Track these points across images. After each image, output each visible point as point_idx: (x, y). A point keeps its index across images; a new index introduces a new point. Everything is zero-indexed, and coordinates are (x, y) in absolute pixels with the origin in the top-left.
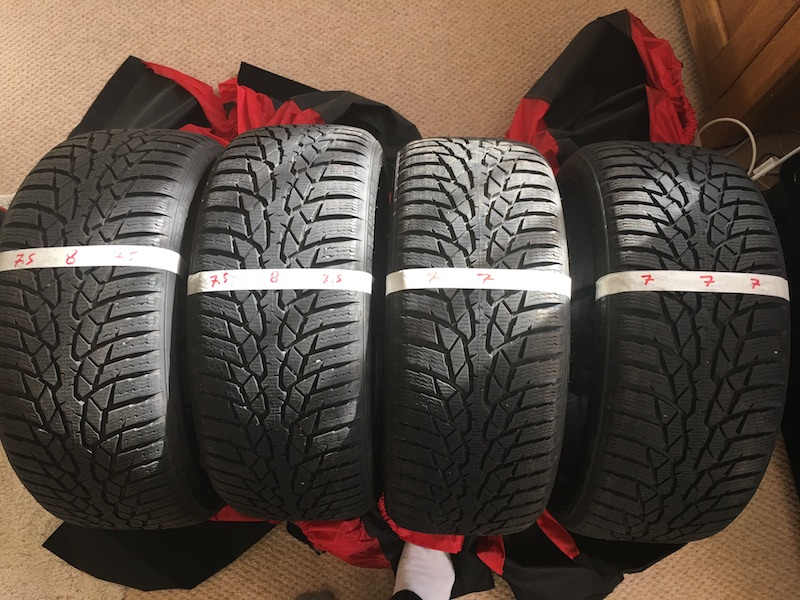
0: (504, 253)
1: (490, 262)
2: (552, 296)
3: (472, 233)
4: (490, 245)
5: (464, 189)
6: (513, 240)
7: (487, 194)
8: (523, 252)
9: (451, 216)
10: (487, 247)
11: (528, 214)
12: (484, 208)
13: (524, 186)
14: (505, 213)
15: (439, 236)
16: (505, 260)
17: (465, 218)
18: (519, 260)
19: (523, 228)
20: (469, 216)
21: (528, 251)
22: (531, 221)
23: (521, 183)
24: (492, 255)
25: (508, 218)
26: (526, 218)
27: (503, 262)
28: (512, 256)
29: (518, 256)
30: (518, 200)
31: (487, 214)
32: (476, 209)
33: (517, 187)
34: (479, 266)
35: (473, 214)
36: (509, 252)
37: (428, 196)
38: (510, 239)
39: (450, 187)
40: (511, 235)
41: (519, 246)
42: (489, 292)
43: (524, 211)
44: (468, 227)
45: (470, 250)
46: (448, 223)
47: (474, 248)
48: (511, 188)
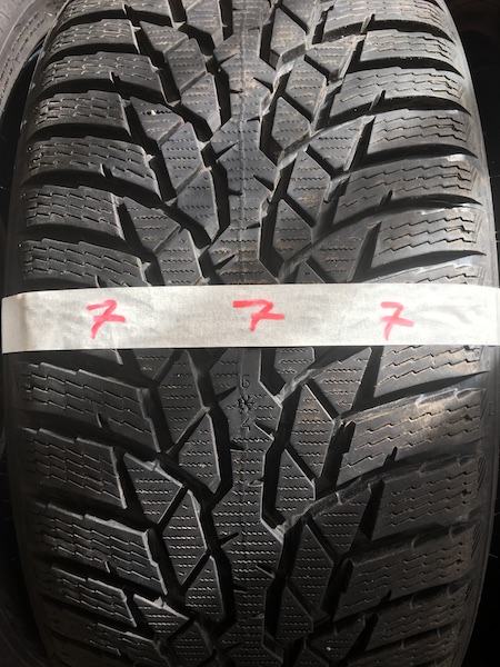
0: (312, 232)
1: (273, 264)
2: (457, 356)
3: (220, 174)
4: (273, 208)
5: (204, 40)
6: (341, 190)
7: (268, 55)
8: (370, 224)
9: (160, 123)
10: (262, 214)
11: (384, 105)
12: (256, 94)
13: (375, 25)
14: (317, 106)
15: (123, 188)
16: (315, 253)
17: (203, 130)
18: (357, 254)
19: (371, 149)
20: (214, 120)
21: (386, 220)
22: (392, 128)
23: (364, 18)
24: (277, 241)
25: (327, 121)
26: (380, 117)
27: (312, 263)
28: (337, 239)
29: (355, 237)
30: (357, 65)
31: (263, 112)
32: (235, 99)
33: (354, 29)
34: (238, 278)
35: (226, 115)
36: (329, 226)
37: (101, 67)
38: (331, 185)
39: (166, 39)
40: (334, 172)
41: (359, 207)
42: (269, 354)
43: (372, 98)
44: (210, 156)
45: (212, 227)
46: (152, 147)
47: (225, 220)
48: (337, 34)
